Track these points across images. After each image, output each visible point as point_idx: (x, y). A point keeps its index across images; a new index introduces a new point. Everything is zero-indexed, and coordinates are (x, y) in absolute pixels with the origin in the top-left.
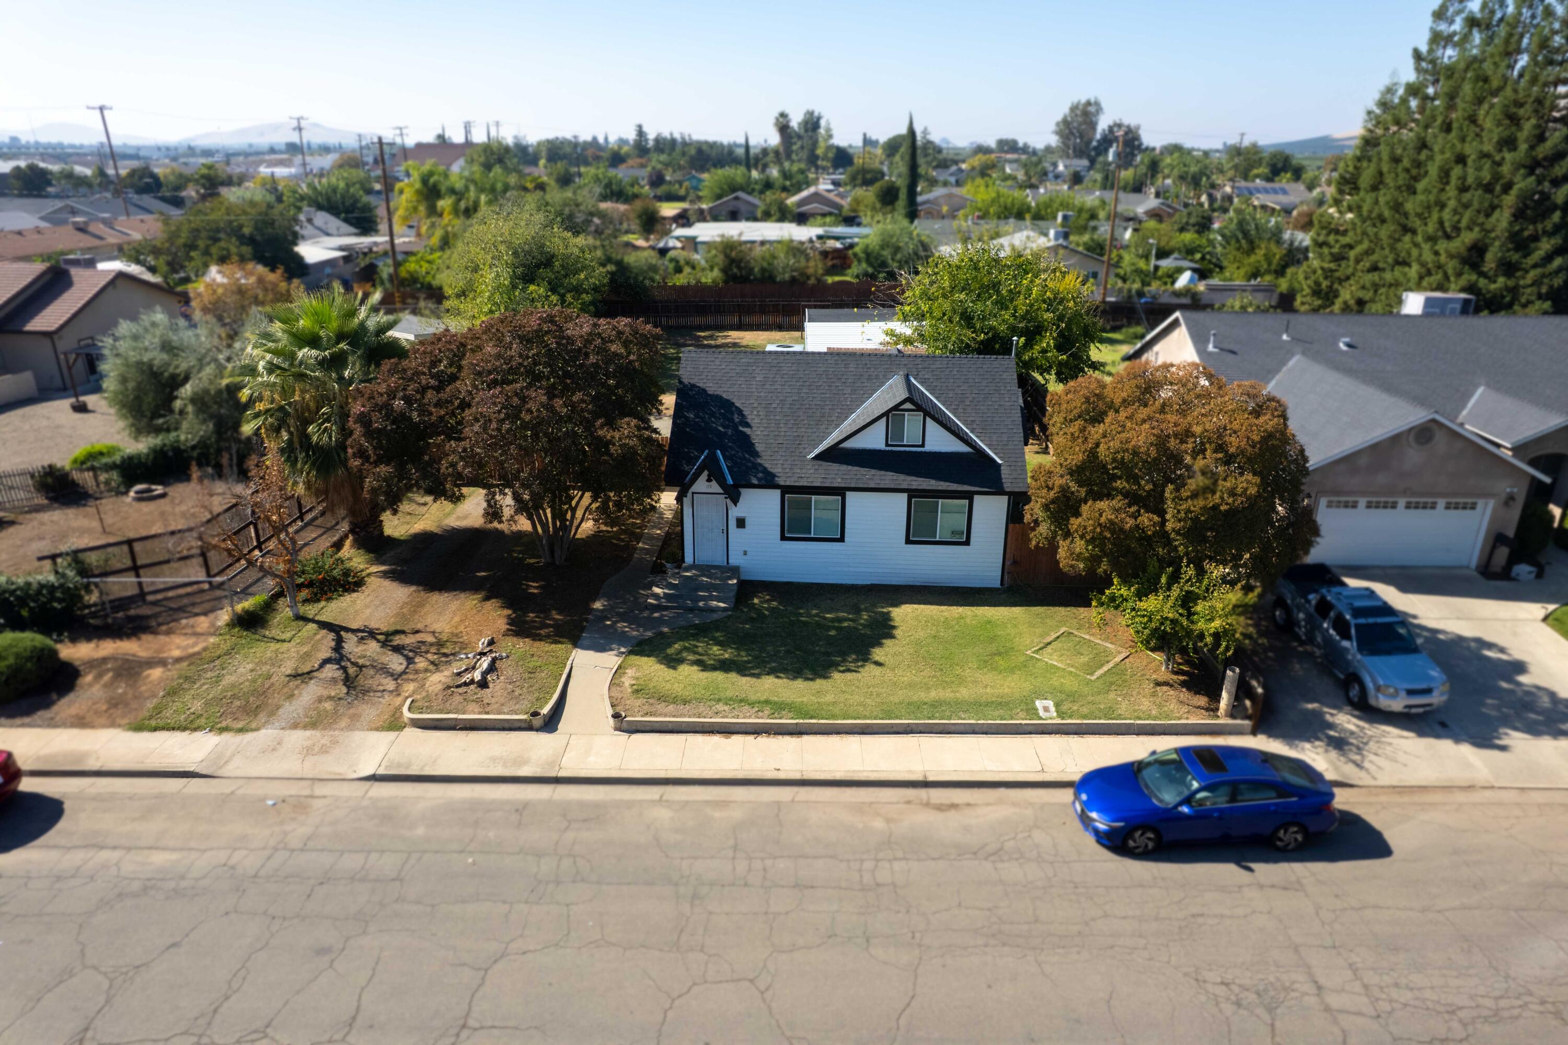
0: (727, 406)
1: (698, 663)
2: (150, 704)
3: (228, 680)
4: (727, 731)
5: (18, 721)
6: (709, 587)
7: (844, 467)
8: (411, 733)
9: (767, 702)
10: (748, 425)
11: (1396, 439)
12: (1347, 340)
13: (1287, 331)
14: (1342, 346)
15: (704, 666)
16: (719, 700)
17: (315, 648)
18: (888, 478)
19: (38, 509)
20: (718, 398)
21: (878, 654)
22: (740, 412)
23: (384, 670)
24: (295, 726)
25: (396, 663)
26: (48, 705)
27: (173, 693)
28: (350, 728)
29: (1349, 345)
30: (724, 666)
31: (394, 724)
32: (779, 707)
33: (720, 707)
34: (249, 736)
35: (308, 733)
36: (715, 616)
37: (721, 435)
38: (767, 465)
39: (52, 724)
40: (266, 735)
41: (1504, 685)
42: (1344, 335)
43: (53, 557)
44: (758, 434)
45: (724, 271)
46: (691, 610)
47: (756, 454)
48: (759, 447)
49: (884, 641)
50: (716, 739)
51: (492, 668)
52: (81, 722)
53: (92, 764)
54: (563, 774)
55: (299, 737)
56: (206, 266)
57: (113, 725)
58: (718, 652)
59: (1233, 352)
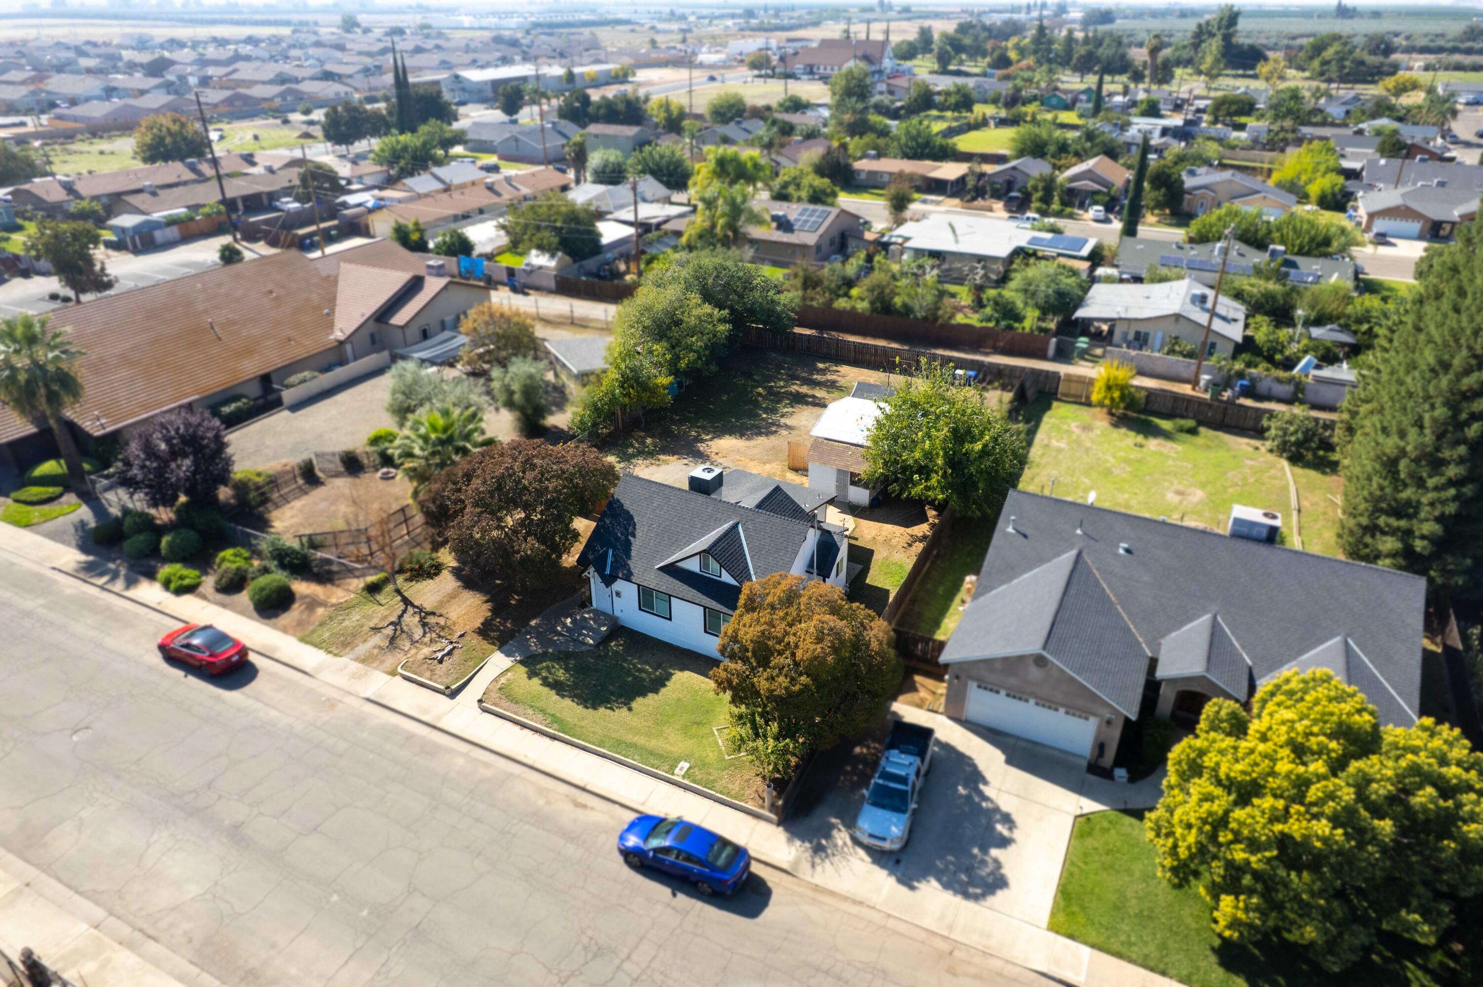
0: (630, 518)
1: (544, 678)
2: (311, 628)
3: (347, 623)
4: (524, 726)
5: (265, 620)
6: (590, 629)
8: (398, 679)
9: (553, 715)
10: (634, 536)
12: (1125, 545)
13: (1081, 526)
14: (1121, 551)
15: (545, 683)
16: (533, 707)
17: (391, 614)
19: (337, 475)
20: (628, 512)
22: (634, 525)
23: (410, 636)
24: (356, 660)
25: (418, 633)
26: (276, 616)
27: (322, 624)
28: (376, 668)
29: (1128, 551)
30: (557, 687)
31: (393, 673)
32: (556, 720)
33: (530, 711)
34: (338, 659)
35: (360, 665)
36: (584, 648)
37: (617, 539)
38: (632, 565)
39: (275, 627)
40: (344, 660)
41: (976, 851)
42: (1122, 539)
43: (300, 537)
44: (636, 544)
46: (575, 640)
47: (629, 557)
48: (633, 553)
50: (517, 728)
51: (450, 653)
52: (285, 630)
53: (277, 656)
54: (439, 725)
55: (355, 666)
56: (530, 249)
57: (294, 635)
58: (561, 674)
59: (1025, 536)
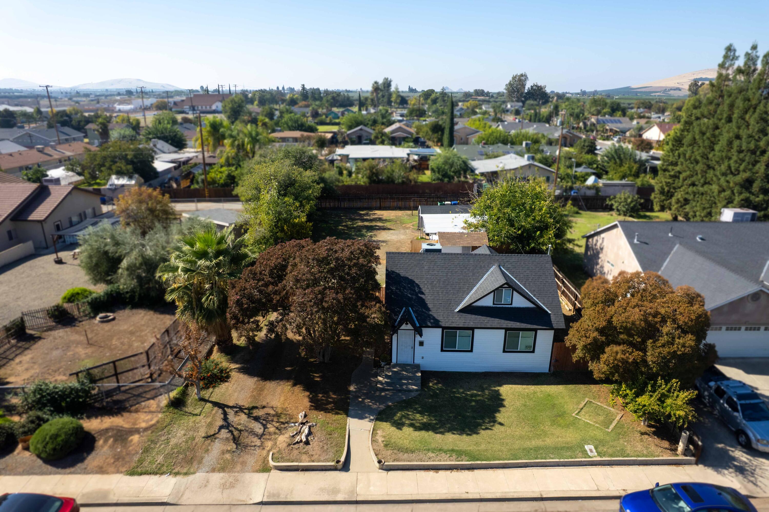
1: (411, 425)
2: (136, 458)
3: (173, 441)
4: (436, 468)
5: (68, 470)
6: (407, 378)
7: (473, 316)
8: (274, 473)
9: (453, 450)
10: (423, 293)
11: (742, 300)
12: (701, 236)
13: (671, 232)
14: (698, 239)
15: (417, 429)
16: (429, 450)
17: (214, 420)
18: (496, 322)
19: (50, 329)
20: (406, 279)
21: (500, 417)
22: (418, 286)
23: (252, 432)
24: (213, 470)
25: (258, 428)
26: (82, 460)
27: (146, 450)
28: (243, 471)
29: (702, 239)
30: (425, 427)
31: (265, 469)
32: (460, 453)
33: (430, 454)
34: (191, 477)
35: (222, 475)
36: (413, 394)
37: (410, 299)
38: (435, 315)
39: (86, 472)
40: (200, 476)
42: (698, 234)
43: (77, 374)
44: (428, 298)
45: (370, 178)
46: (400, 391)
47: (429, 310)
48: (430, 306)
49: (501, 409)
50: (431, 474)
51: (310, 433)
52: (101, 470)
53: (113, 499)
54: (359, 499)
55: (217, 477)
56: (110, 175)
57: (118, 472)
58: (420, 418)
59: (647, 244)
